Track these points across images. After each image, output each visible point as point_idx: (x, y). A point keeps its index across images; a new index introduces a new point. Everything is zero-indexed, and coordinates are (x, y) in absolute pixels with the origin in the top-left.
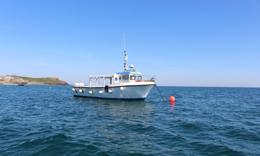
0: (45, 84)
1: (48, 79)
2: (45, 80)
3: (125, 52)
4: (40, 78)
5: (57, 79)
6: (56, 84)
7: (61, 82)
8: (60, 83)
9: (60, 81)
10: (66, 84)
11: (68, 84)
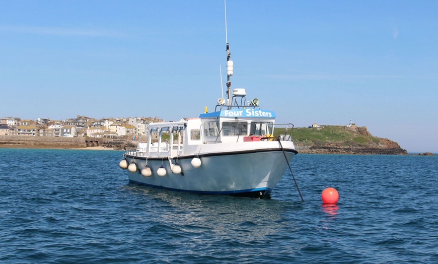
0: (314, 151)
1: (329, 131)
2: (318, 137)
3: (228, 48)
4: (302, 127)
5: (362, 131)
6: (358, 151)
7: (377, 141)
8: (373, 145)
9: (372, 138)
10: (394, 150)
11: (404, 151)
